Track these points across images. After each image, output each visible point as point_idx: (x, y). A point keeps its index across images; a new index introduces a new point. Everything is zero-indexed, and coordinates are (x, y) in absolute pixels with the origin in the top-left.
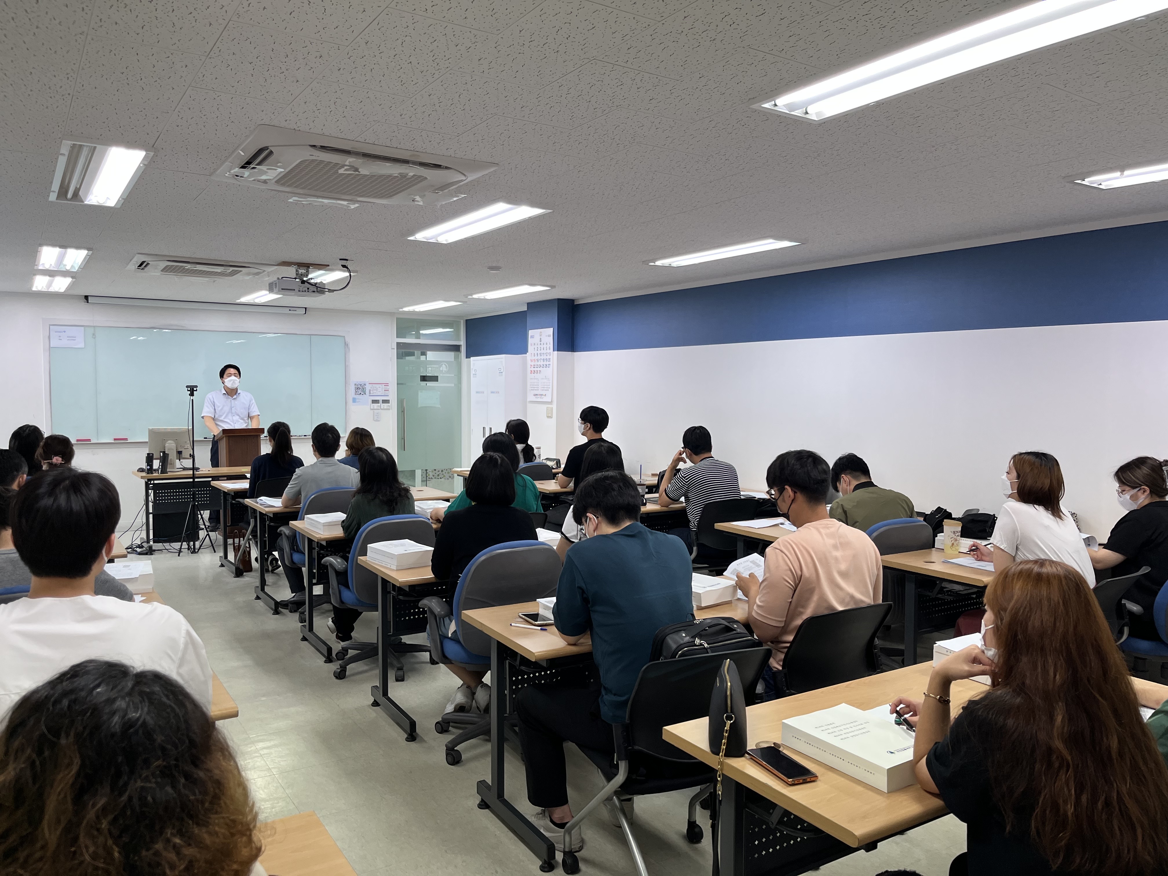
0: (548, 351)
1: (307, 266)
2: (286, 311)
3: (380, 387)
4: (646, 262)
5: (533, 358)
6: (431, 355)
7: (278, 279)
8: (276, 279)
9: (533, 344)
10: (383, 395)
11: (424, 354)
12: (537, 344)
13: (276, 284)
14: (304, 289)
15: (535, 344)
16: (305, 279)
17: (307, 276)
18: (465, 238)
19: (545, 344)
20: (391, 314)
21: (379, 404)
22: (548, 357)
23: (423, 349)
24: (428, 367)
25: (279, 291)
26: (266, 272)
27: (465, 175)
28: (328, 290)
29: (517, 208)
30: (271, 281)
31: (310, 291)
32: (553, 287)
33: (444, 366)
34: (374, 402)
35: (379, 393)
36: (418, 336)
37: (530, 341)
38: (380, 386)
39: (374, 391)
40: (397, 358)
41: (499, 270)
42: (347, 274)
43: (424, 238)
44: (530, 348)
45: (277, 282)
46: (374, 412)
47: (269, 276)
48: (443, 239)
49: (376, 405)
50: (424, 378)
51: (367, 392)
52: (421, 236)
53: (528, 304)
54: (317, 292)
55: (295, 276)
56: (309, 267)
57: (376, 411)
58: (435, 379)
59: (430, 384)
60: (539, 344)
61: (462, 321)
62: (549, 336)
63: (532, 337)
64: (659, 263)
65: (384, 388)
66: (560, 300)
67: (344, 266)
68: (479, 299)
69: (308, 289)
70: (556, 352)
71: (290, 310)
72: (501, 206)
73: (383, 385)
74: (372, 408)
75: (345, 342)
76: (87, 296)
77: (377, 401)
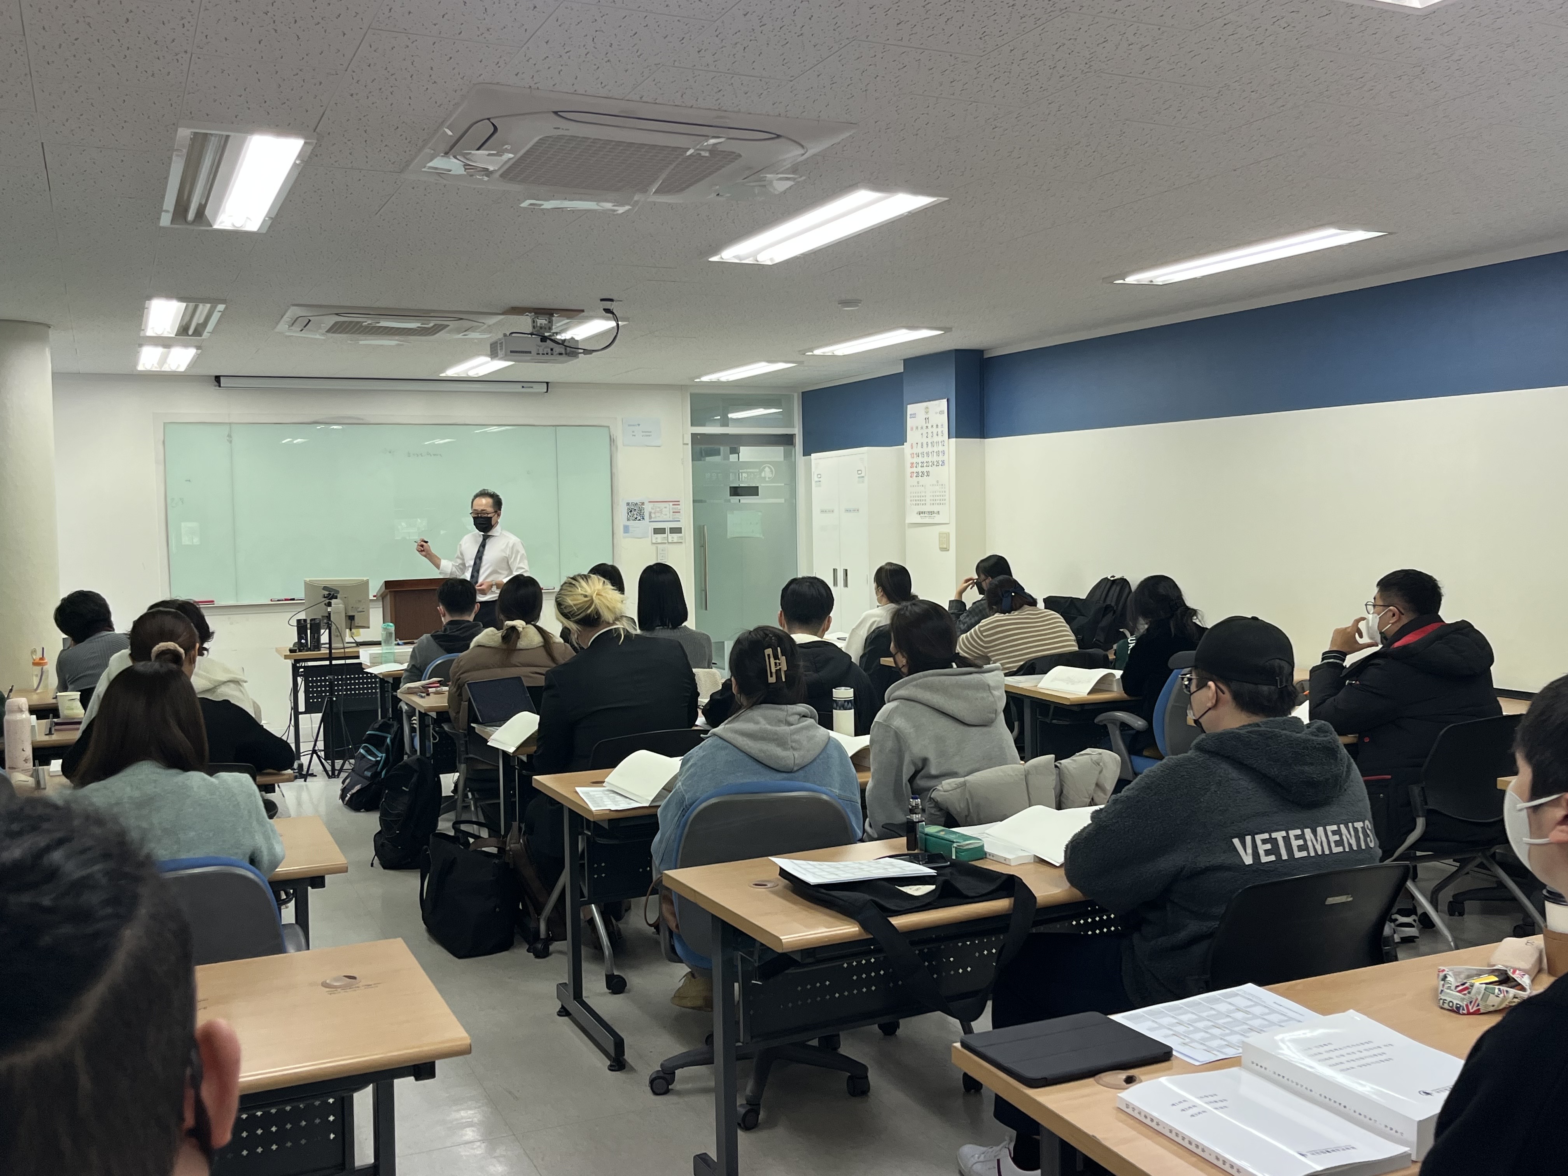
0: (940, 439)
1: (549, 313)
2: (518, 388)
3: (665, 508)
4: (1109, 280)
5: (915, 451)
6: (747, 453)
7: (505, 335)
8: (501, 336)
9: (914, 429)
10: (671, 519)
11: (734, 451)
12: (922, 428)
13: (501, 343)
14: (545, 350)
15: (917, 428)
16: (546, 334)
17: (550, 329)
18: (802, 254)
19: (935, 426)
20: (681, 388)
21: (665, 535)
22: (941, 448)
23: (734, 443)
24: (742, 473)
25: (506, 355)
26: (486, 326)
27: (802, 146)
28: (582, 351)
29: (889, 197)
30: (492, 341)
31: (555, 353)
32: (947, 330)
33: (767, 469)
34: (657, 531)
35: (665, 517)
36: (725, 422)
37: (910, 422)
38: (666, 504)
39: (659, 514)
40: (693, 460)
41: (858, 306)
42: (613, 324)
43: (734, 257)
44: (912, 435)
45: (503, 341)
46: (657, 548)
47: (490, 333)
48: (765, 259)
49: (659, 537)
50: (736, 491)
51: (647, 515)
52: (730, 254)
53: (905, 360)
54: (566, 354)
55: (530, 330)
56: (552, 315)
57: (659, 546)
58: (753, 491)
59: (745, 500)
60: (924, 427)
61: (796, 395)
62: (941, 412)
63: (913, 416)
64: (1131, 279)
65: (673, 508)
66: (959, 352)
67: (607, 311)
68: (824, 357)
69: (552, 350)
70: (954, 439)
71: (523, 387)
72: (862, 196)
73: (671, 504)
74: (654, 542)
75: (610, 436)
76: (218, 377)
77: (662, 531)
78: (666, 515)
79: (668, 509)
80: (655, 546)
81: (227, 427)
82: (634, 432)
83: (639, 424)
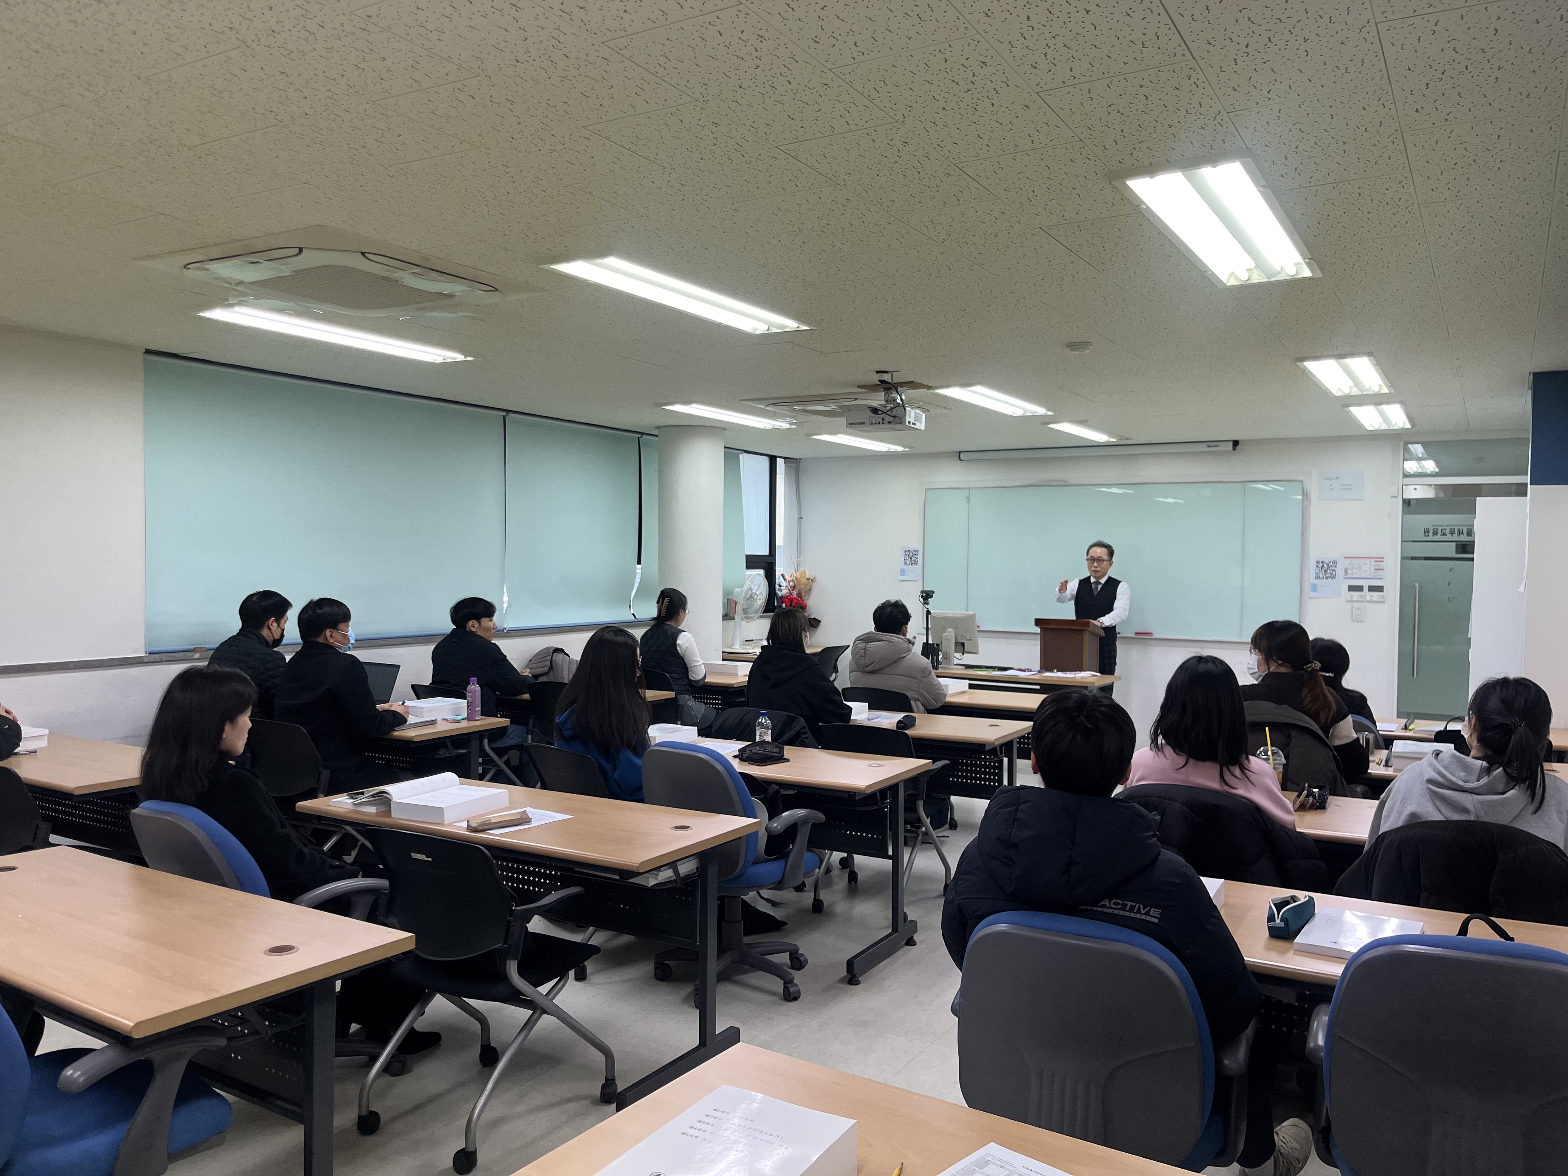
2: (1203, 448)
3: (1365, 564)
10: (1372, 577)
20: (1394, 437)
21: (1363, 594)
34: (1352, 588)
35: (1365, 575)
38: (1367, 561)
39: (1355, 571)
40: (1403, 514)
46: (1352, 605)
49: (1356, 595)
51: (1339, 571)
57: (1355, 604)
65: (1375, 565)
70: (1530, 487)
71: (1208, 446)
73: (1373, 560)
74: (1349, 600)
75: (1303, 490)
76: (960, 452)
77: (1359, 588)
78: (1366, 571)
79: (1368, 566)
80: (1350, 604)
81: (967, 491)
82: (1331, 485)
83: (1338, 478)
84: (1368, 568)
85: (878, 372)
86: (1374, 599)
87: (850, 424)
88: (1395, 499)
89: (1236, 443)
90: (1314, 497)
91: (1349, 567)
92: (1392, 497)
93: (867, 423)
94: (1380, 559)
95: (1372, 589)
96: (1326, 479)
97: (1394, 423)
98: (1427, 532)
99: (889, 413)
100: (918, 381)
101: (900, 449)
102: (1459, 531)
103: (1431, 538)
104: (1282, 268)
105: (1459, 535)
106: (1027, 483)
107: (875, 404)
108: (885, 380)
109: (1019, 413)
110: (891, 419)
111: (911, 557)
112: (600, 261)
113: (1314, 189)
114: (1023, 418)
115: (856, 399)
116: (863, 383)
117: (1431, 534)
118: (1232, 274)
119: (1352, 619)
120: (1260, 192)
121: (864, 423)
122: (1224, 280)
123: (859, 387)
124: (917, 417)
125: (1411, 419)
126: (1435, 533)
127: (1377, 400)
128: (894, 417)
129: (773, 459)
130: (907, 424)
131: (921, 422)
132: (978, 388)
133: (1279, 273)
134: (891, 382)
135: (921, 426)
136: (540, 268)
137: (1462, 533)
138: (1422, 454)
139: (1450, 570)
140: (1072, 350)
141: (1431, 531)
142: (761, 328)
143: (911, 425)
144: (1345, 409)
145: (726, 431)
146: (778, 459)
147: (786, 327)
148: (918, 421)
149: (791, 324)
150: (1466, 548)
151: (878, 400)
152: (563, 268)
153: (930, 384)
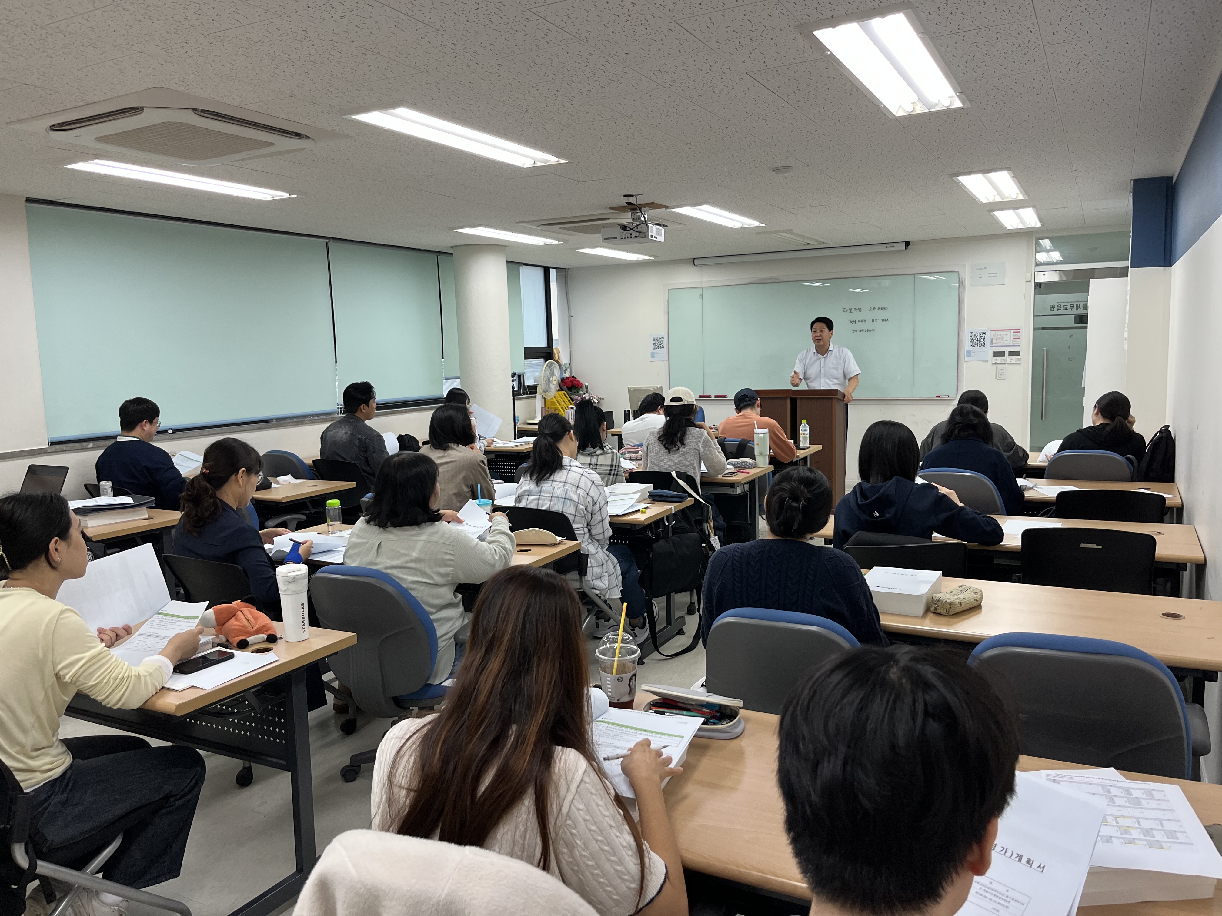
2: (882, 248)
3: (1006, 335)
10: (1011, 344)
20: (1027, 234)
21: (1005, 357)
34: (996, 354)
35: (1006, 343)
38: (1008, 332)
39: (998, 341)
46: (997, 367)
49: (999, 358)
51: (988, 342)
57: (999, 366)
65: (1014, 335)
66: (1137, 182)
69: (631, 234)
71: (887, 247)
73: (1012, 331)
74: (994, 362)
75: (959, 279)
76: (694, 259)
77: (1002, 354)
78: (1006, 340)
79: (1008, 336)
80: (995, 367)
81: (700, 290)
82: (980, 274)
83: (985, 268)
84: (1008, 338)
85: (625, 196)
86: (1013, 362)
87: (605, 239)
88: (1029, 283)
89: (907, 244)
90: (967, 283)
91: (995, 338)
92: (1027, 281)
93: (618, 238)
94: (1017, 331)
95: (1012, 354)
96: (977, 269)
97: (1028, 224)
98: (1053, 307)
99: (635, 229)
100: (658, 203)
101: (647, 258)
102: (1077, 305)
103: (1056, 312)
104: (939, 101)
105: (1077, 309)
106: (747, 281)
107: (624, 222)
108: (631, 203)
109: (738, 225)
110: (637, 234)
111: (658, 343)
112: (392, 111)
113: (962, 34)
114: (743, 229)
115: (609, 219)
116: (614, 205)
117: (1056, 309)
118: (901, 106)
119: (996, 378)
120: (920, 37)
121: (616, 238)
122: (894, 112)
123: (611, 208)
124: (658, 231)
125: (1041, 220)
126: (1059, 309)
127: (1015, 205)
128: (640, 232)
129: (546, 271)
130: (650, 238)
131: (661, 236)
132: (705, 207)
133: (936, 105)
134: (635, 203)
135: (661, 239)
136: (343, 118)
137: (1080, 308)
138: (1050, 246)
139: (1070, 337)
140: (776, 173)
141: (1056, 307)
142: (527, 163)
143: (653, 239)
144: (991, 213)
145: (507, 248)
146: (551, 269)
147: (549, 161)
148: (658, 235)
149: (552, 159)
150: (1082, 319)
151: (626, 218)
152: (363, 117)
153: (667, 205)
